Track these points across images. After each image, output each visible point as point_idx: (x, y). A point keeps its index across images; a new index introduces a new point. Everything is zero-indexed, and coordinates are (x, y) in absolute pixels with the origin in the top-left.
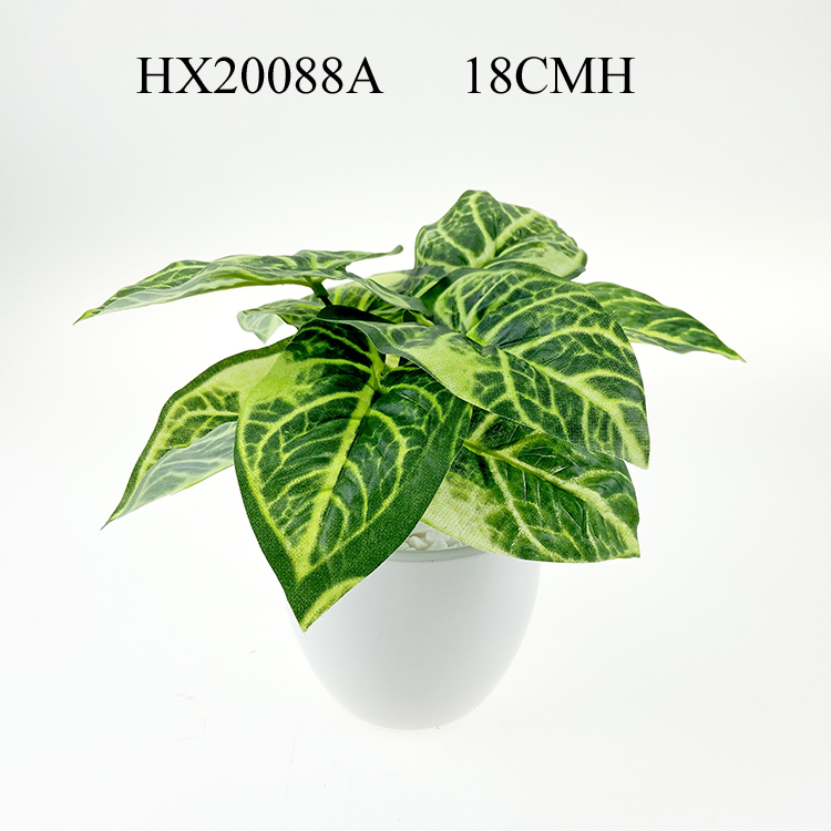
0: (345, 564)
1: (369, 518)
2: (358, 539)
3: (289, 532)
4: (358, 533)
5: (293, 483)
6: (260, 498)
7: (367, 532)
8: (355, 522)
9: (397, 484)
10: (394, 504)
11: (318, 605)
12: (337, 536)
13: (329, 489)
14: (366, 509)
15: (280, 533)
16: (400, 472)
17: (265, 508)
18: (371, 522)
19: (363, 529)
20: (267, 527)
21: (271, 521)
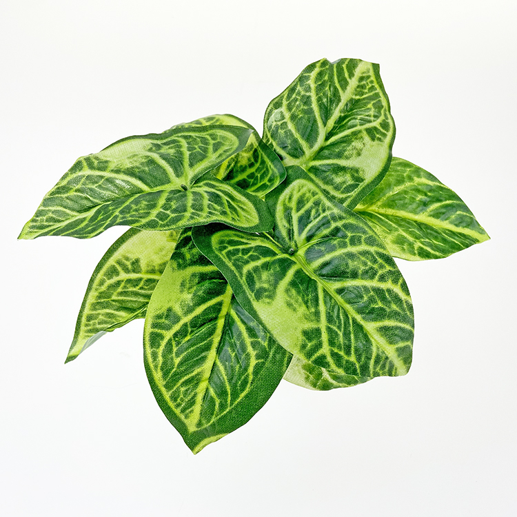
0: (217, 428)
1: (231, 404)
2: (225, 416)
3: (183, 411)
4: (225, 412)
5: (183, 380)
6: (163, 390)
7: (230, 412)
8: (222, 407)
9: (249, 385)
10: (246, 396)
11: (202, 444)
12: (212, 414)
13: (206, 380)
14: (229, 399)
15: (177, 411)
16: (251, 377)
17: (167, 395)
18: (233, 406)
19: (228, 410)
20: (169, 408)
21: (171, 404)
